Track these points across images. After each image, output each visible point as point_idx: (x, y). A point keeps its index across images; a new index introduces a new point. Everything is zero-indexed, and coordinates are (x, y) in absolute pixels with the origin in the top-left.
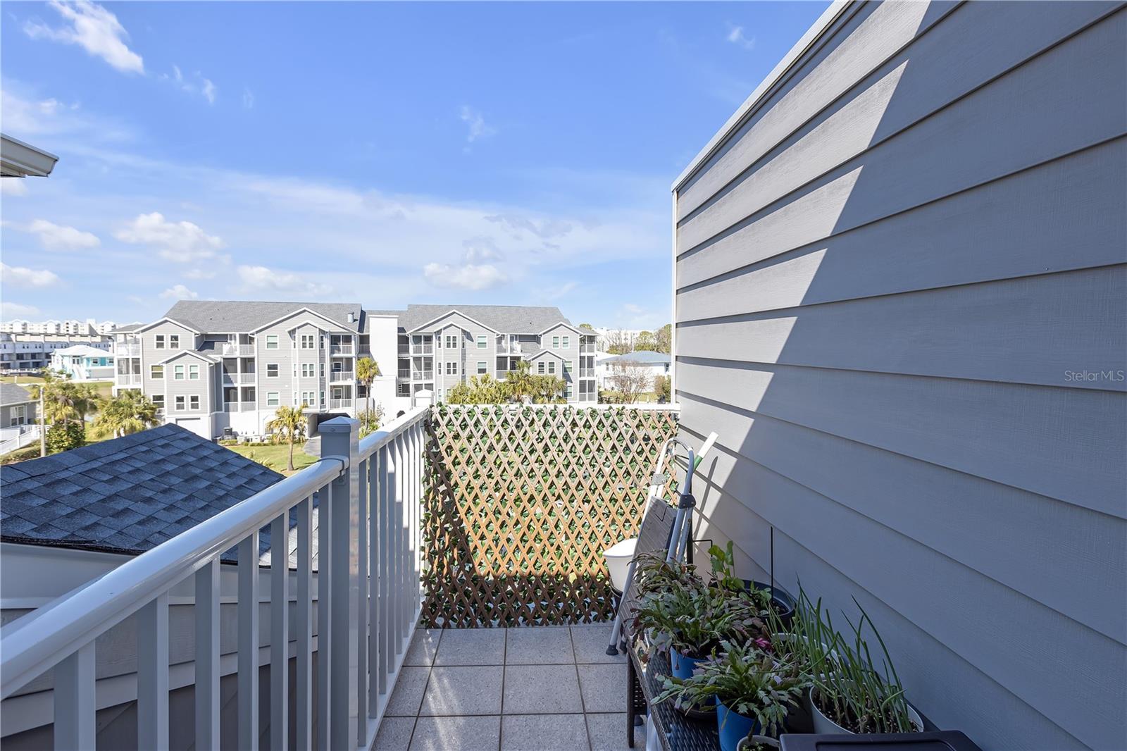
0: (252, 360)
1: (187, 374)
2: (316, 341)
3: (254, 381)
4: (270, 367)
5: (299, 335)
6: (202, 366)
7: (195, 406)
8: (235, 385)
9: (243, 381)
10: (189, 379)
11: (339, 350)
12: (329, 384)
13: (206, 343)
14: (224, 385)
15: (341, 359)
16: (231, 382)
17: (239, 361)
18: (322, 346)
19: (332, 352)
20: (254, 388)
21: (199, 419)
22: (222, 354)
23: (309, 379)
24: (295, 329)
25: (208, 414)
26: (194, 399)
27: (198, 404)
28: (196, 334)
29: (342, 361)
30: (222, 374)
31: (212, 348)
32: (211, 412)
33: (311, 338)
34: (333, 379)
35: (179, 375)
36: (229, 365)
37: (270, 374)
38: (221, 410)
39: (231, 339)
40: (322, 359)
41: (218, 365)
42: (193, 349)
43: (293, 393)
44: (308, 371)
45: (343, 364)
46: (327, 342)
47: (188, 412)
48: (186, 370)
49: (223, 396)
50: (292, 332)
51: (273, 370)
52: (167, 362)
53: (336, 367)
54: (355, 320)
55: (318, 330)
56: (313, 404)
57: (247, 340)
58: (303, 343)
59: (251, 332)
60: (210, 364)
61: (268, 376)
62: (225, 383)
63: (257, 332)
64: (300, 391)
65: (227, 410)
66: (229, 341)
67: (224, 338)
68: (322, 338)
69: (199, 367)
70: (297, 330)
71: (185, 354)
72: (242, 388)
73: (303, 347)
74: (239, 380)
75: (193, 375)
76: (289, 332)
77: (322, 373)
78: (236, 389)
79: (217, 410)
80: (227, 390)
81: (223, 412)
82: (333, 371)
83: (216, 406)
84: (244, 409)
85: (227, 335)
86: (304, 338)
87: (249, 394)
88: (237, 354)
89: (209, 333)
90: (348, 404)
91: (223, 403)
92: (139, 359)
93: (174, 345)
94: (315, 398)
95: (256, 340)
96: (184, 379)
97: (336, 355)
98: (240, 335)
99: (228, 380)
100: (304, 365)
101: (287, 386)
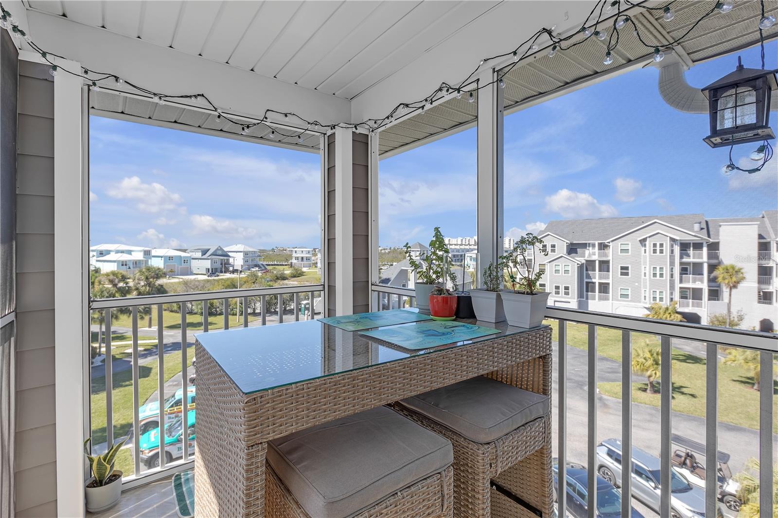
0: (608, 262)
1: (562, 270)
2: (667, 248)
3: (609, 278)
4: (622, 268)
5: (650, 244)
6: (572, 265)
7: (567, 294)
8: (594, 280)
9: (600, 278)
10: (563, 274)
11: (688, 256)
12: (678, 285)
13: (572, 249)
14: (585, 280)
15: (689, 264)
16: (591, 278)
17: (597, 262)
18: (672, 251)
19: (681, 257)
20: (608, 284)
21: (569, 302)
22: (584, 257)
23: (658, 280)
24: (647, 238)
25: (576, 300)
26: (567, 288)
27: (569, 292)
28: (567, 243)
29: (690, 266)
30: (585, 272)
31: (576, 253)
32: (578, 298)
33: (661, 245)
34: (681, 281)
35: (557, 271)
36: (589, 265)
37: (622, 274)
38: (584, 298)
39: (589, 247)
40: (672, 263)
41: (583, 264)
42: (565, 253)
43: (643, 290)
44: (658, 273)
45: (690, 269)
46: (677, 249)
47: (562, 297)
48: (562, 268)
49: (586, 288)
50: (643, 242)
51: (625, 270)
52: (550, 262)
53: (684, 271)
54: (702, 229)
55: (669, 238)
56: (663, 301)
57: (603, 247)
58: (654, 250)
59: (608, 241)
60: (578, 264)
61: (621, 275)
62: (586, 278)
63: (612, 241)
64: (650, 290)
65: (587, 298)
66: (588, 248)
67: (584, 246)
68: (672, 246)
69: (570, 266)
70: (648, 239)
71: (562, 257)
72: (599, 283)
73: (654, 253)
74: (597, 278)
75: (566, 271)
76: (640, 241)
77: (672, 276)
78: (594, 283)
79: (580, 298)
80: (587, 283)
81: (584, 299)
82: (681, 274)
83: (580, 295)
84: (600, 299)
85: (586, 243)
86: (655, 245)
87: (604, 288)
88: (595, 257)
89: (574, 242)
90: (700, 306)
91: (585, 293)
92: (532, 259)
93: (553, 251)
94: (664, 297)
95: (611, 247)
96: (560, 274)
97: (685, 260)
98: (598, 243)
99: (588, 277)
100: (654, 268)
101: (637, 284)
